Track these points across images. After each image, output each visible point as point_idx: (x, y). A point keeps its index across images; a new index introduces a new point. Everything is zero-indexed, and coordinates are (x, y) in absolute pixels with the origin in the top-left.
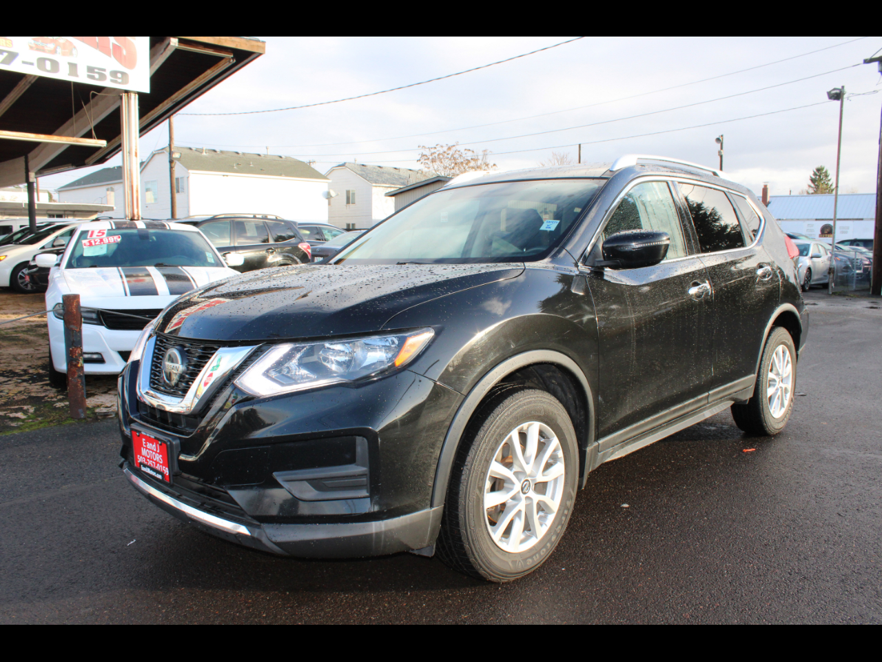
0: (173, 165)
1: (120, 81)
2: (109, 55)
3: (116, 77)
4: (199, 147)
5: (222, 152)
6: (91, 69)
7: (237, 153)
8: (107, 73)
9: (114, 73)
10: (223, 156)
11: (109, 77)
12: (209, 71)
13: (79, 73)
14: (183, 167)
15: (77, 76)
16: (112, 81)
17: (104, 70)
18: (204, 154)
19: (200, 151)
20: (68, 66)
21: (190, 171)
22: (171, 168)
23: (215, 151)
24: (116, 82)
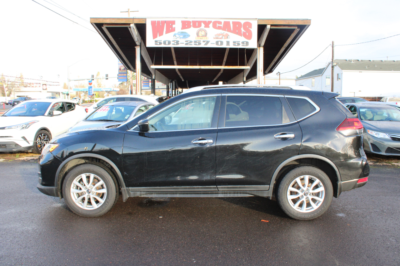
0: (333, 68)
1: (245, 45)
2: (242, 36)
3: (244, 44)
4: (350, 59)
5: (362, 61)
6: (234, 42)
7: (370, 61)
8: (240, 43)
9: (243, 43)
10: (362, 62)
11: (241, 44)
12: (292, 35)
13: (230, 44)
14: (340, 69)
15: (229, 45)
16: (242, 45)
17: (239, 42)
18: (352, 62)
19: (350, 61)
20: (226, 42)
21: (343, 71)
22: (332, 70)
23: (358, 60)
24: (244, 45)
